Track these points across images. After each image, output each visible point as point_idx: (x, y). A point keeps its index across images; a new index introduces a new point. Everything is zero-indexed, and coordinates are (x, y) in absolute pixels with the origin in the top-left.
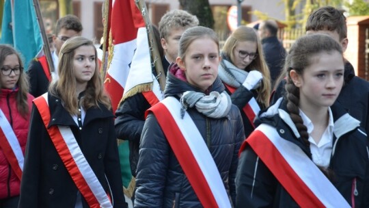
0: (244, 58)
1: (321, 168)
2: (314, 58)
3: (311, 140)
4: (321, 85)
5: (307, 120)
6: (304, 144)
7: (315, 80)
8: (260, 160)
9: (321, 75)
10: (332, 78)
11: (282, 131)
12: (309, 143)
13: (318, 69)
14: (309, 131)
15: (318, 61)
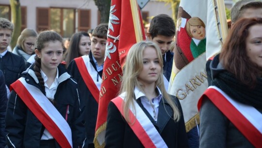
0: (30, 47)
1: (50, 100)
2: (46, 44)
3: (46, 85)
4: (49, 58)
5: (44, 75)
6: (41, 87)
7: (46, 55)
8: (18, 95)
9: (50, 53)
10: (55, 54)
11: (28, 80)
12: (44, 87)
13: (48, 50)
14: (45, 81)
15: (48, 46)
